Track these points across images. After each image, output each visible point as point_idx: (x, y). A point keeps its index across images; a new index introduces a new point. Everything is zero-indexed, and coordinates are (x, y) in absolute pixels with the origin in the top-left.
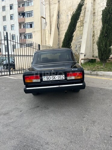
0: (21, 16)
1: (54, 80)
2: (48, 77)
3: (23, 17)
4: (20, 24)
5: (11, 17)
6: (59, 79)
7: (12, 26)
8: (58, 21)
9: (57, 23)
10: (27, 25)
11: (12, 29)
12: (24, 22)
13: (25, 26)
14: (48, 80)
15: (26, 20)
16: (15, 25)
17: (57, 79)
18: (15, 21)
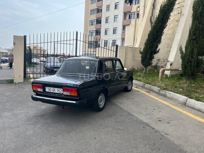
0: (128, 3)
1: (54, 92)
2: (50, 88)
3: (131, 5)
4: (125, 14)
5: (116, 5)
6: (58, 92)
7: (115, 17)
8: (152, 13)
9: (150, 15)
10: (133, 16)
11: (115, 21)
12: (130, 12)
13: (131, 16)
14: (50, 91)
15: (132, 9)
16: (119, 16)
17: (56, 92)
18: (120, 10)
